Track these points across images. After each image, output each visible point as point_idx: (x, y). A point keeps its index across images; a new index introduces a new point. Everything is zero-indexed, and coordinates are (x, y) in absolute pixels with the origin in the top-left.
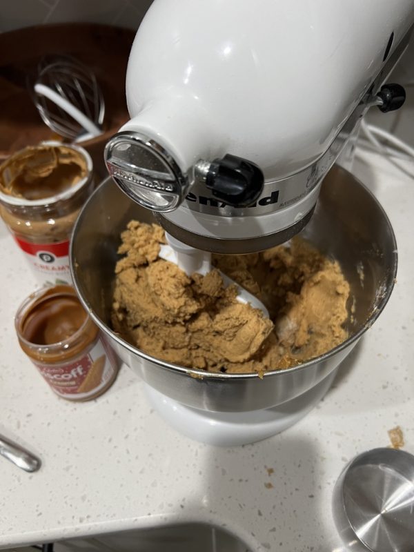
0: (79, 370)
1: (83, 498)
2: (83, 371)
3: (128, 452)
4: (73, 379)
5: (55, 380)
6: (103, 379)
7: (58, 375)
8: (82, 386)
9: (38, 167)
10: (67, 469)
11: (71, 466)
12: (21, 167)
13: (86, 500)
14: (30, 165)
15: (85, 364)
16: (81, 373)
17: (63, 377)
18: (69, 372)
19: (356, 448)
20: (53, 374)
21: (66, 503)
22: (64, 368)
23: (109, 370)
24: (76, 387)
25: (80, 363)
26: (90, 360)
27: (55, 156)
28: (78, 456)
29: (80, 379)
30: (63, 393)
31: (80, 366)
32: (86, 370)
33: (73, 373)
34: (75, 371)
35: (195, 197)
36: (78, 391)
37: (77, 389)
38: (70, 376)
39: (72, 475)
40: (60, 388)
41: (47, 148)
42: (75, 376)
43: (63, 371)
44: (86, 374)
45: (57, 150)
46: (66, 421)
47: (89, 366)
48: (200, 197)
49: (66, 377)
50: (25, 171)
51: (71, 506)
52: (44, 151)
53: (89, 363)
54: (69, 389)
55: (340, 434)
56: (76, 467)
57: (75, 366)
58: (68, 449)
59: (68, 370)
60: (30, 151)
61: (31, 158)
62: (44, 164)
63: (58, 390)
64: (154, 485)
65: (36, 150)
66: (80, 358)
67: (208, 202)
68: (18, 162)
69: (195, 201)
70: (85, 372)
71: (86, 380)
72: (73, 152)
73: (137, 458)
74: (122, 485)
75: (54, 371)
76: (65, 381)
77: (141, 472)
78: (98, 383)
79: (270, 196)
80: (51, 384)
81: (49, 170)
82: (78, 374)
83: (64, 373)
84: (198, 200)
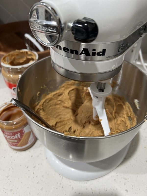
0: (19, 135)
1: (11, 190)
2: (20, 136)
3: (34, 174)
4: (16, 139)
5: (8, 138)
6: (29, 142)
7: (10, 136)
8: (20, 143)
9: (19, 59)
10: (8, 177)
11: (9, 176)
12: (13, 57)
13: (12, 191)
14: (17, 57)
15: (22, 133)
16: (19, 137)
17: (12, 137)
18: (14, 136)
19: (132, 186)
20: (8, 135)
21: (4, 191)
22: (12, 133)
23: (32, 139)
24: (17, 143)
25: (20, 132)
26: (23, 132)
27: (26, 55)
28: (13, 172)
29: (19, 140)
30: (11, 146)
31: (19, 134)
32: (21, 136)
33: (16, 136)
34: (17, 135)
35: (69, 50)
36: (18, 145)
37: (17, 144)
38: (15, 138)
39: (9, 180)
40: (11, 143)
41: (24, 52)
42: (17, 138)
43: (12, 134)
44: (22, 138)
45: (27, 52)
46: (11, 157)
47: (23, 135)
48: (71, 50)
49: (13, 138)
50: (14, 59)
51: (6, 193)
52: (22, 53)
53: (23, 133)
54: (14, 144)
55: (126, 179)
56: (11, 177)
57: (17, 133)
58: (10, 169)
59: (14, 134)
60: (17, 52)
61: (17, 55)
62: (22, 57)
63: (10, 144)
64: (42, 189)
65: (19, 52)
66: (19, 130)
67: (74, 52)
68: (12, 55)
69: (69, 52)
70: (21, 137)
71: (22, 141)
72: (32, 54)
73: (37, 176)
74: (28, 188)
75: (8, 134)
76: (12, 139)
77: (38, 183)
78: (27, 143)
79: (102, 51)
80: (8, 141)
81: (23, 60)
82: (18, 137)
83: (12, 136)
84: (70, 52)
